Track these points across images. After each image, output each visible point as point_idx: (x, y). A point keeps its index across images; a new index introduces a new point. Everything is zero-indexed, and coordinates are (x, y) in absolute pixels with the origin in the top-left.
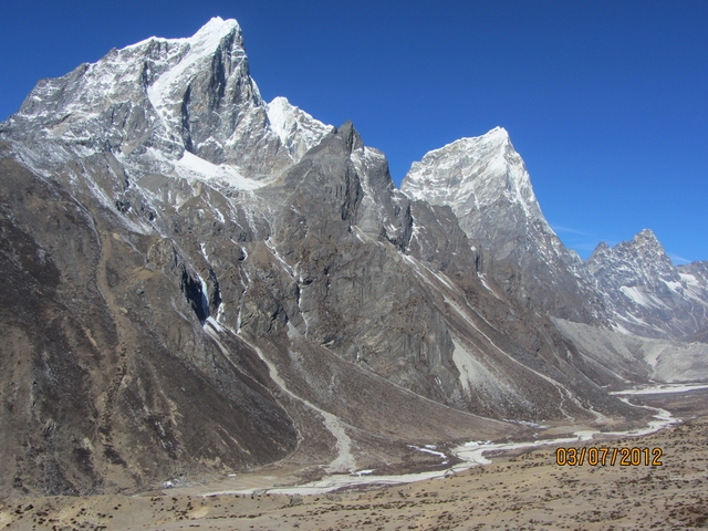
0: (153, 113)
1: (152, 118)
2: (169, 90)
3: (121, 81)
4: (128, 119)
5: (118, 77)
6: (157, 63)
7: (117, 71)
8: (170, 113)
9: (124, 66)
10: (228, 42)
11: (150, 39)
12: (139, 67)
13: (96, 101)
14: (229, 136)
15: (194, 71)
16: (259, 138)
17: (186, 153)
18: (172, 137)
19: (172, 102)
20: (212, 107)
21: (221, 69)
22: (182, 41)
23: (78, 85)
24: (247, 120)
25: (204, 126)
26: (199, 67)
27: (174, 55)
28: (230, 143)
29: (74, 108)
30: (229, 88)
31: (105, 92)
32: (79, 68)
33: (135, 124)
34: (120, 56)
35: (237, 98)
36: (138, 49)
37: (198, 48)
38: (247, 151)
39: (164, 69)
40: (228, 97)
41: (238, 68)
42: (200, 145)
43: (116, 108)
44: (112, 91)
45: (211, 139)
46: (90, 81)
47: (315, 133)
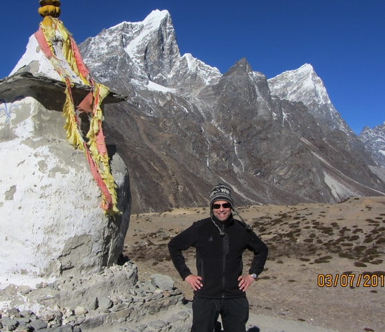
0: (131, 61)
1: (131, 64)
2: (136, 50)
3: (110, 45)
4: (118, 65)
5: (108, 44)
6: (128, 35)
7: (107, 40)
8: (138, 61)
9: (110, 38)
10: (164, 23)
11: (123, 23)
12: (119, 38)
13: (98, 57)
14: (169, 72)
15: (148, 38)
16: (185, 73)
17: (150, 81)
18: (142, 73)
19: (139, 55)
20: (159, 58)
21: (162, 36)
22: (139, 23)
23: (87, 49)
24: (178, 64)
25: (156, 68)
26: (151, 36)
27: (136, 31)
28: (170, 76)
29: (87, 61)
30: (166, 47)
31: (102, 52)
32: (86, 40)
33: (121, 68)
34: (107, 33)
35: (171, 52)
36: (117, 28)
37: (148, 27)
38: (180, 80)
39: (131, 38)
40: (166, 52)
41: (171, 36)
42: (154, 78)
43: (111, 59)
44: (106, 51)
45: (160, 74)
46: (93, 47)
47: (207, 72)
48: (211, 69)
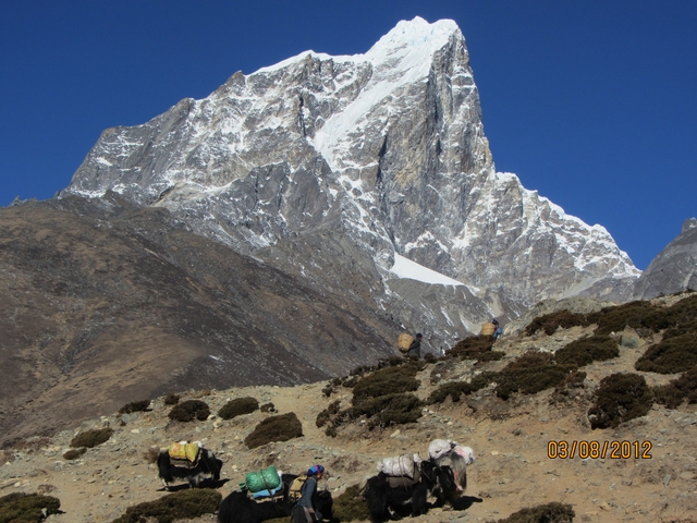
0: (333, 183)
1: (334, 192)
2: (346, 146)
3: (259, 128)
4: (287, 194)
5: (251, 122)
6: (319, 97)
7: (249, 111)
8: (357, 184)
9: (259, 104)
10: (444, 61)
11: (304, 55)
12: (289, 104)
13: (217, 164)
14: (457, 230)
15: (391, 109)
16: (515, 234)
17: (397, 257)
18: (372, 226)
19: (357, 166)
20: (425, 178)
21: (436, 104)
22: (358, 59)
23: (177, 136)
24: (489, 201)
25: (414, 210)
26: (401, 102)
27: (347, 83)
28: (462, 243)
29: (179, 177)
30: (450, 144)
31: (232, 148)
32: (176, 108)
33: (300, 203)
34: (249, 86)
35: (467, 161)
36: (281, 74)
37: (389, 72)
38: (495, 260)
39: (329, 108)
40: (449, 159)
41: (465, 106)
42: (408, 247)
43: (263, 173)
44: (243, 146)
45: (427, 235)
46: (200, 130)
47: (571, 239)
48: (584, 232)
